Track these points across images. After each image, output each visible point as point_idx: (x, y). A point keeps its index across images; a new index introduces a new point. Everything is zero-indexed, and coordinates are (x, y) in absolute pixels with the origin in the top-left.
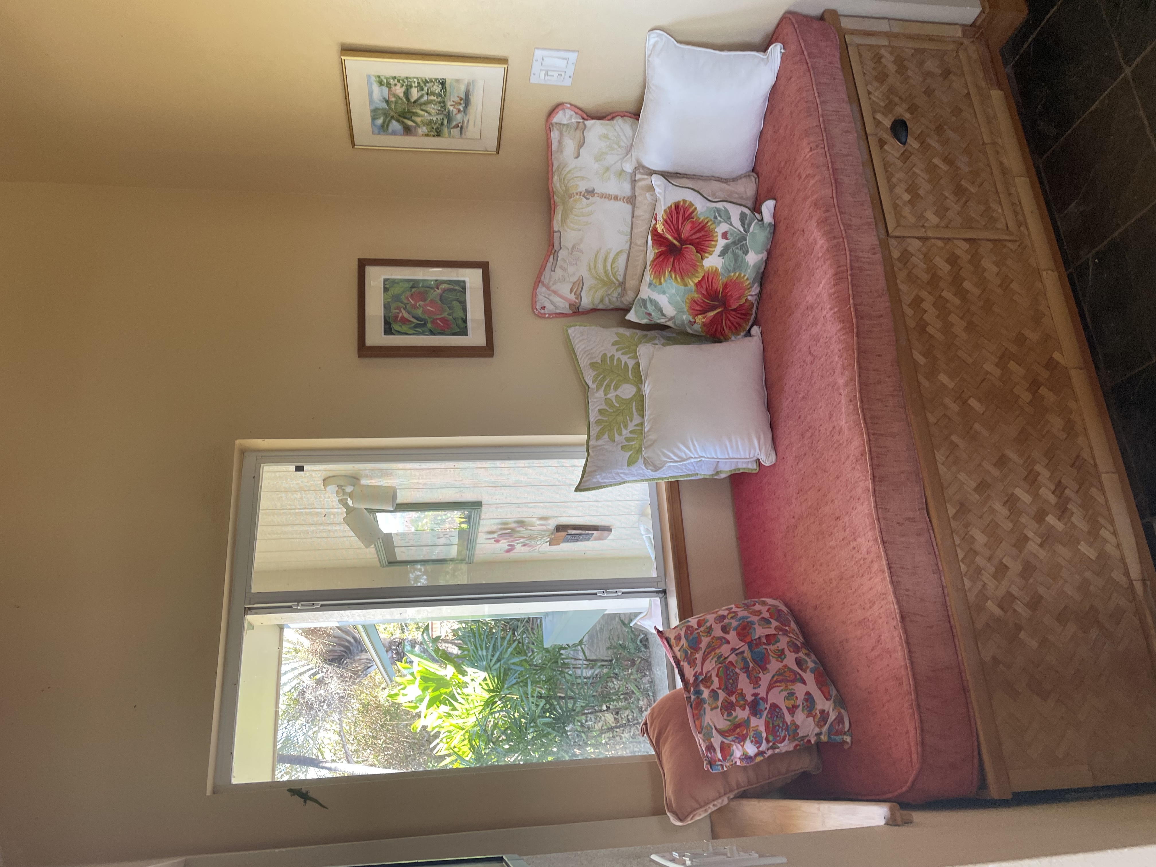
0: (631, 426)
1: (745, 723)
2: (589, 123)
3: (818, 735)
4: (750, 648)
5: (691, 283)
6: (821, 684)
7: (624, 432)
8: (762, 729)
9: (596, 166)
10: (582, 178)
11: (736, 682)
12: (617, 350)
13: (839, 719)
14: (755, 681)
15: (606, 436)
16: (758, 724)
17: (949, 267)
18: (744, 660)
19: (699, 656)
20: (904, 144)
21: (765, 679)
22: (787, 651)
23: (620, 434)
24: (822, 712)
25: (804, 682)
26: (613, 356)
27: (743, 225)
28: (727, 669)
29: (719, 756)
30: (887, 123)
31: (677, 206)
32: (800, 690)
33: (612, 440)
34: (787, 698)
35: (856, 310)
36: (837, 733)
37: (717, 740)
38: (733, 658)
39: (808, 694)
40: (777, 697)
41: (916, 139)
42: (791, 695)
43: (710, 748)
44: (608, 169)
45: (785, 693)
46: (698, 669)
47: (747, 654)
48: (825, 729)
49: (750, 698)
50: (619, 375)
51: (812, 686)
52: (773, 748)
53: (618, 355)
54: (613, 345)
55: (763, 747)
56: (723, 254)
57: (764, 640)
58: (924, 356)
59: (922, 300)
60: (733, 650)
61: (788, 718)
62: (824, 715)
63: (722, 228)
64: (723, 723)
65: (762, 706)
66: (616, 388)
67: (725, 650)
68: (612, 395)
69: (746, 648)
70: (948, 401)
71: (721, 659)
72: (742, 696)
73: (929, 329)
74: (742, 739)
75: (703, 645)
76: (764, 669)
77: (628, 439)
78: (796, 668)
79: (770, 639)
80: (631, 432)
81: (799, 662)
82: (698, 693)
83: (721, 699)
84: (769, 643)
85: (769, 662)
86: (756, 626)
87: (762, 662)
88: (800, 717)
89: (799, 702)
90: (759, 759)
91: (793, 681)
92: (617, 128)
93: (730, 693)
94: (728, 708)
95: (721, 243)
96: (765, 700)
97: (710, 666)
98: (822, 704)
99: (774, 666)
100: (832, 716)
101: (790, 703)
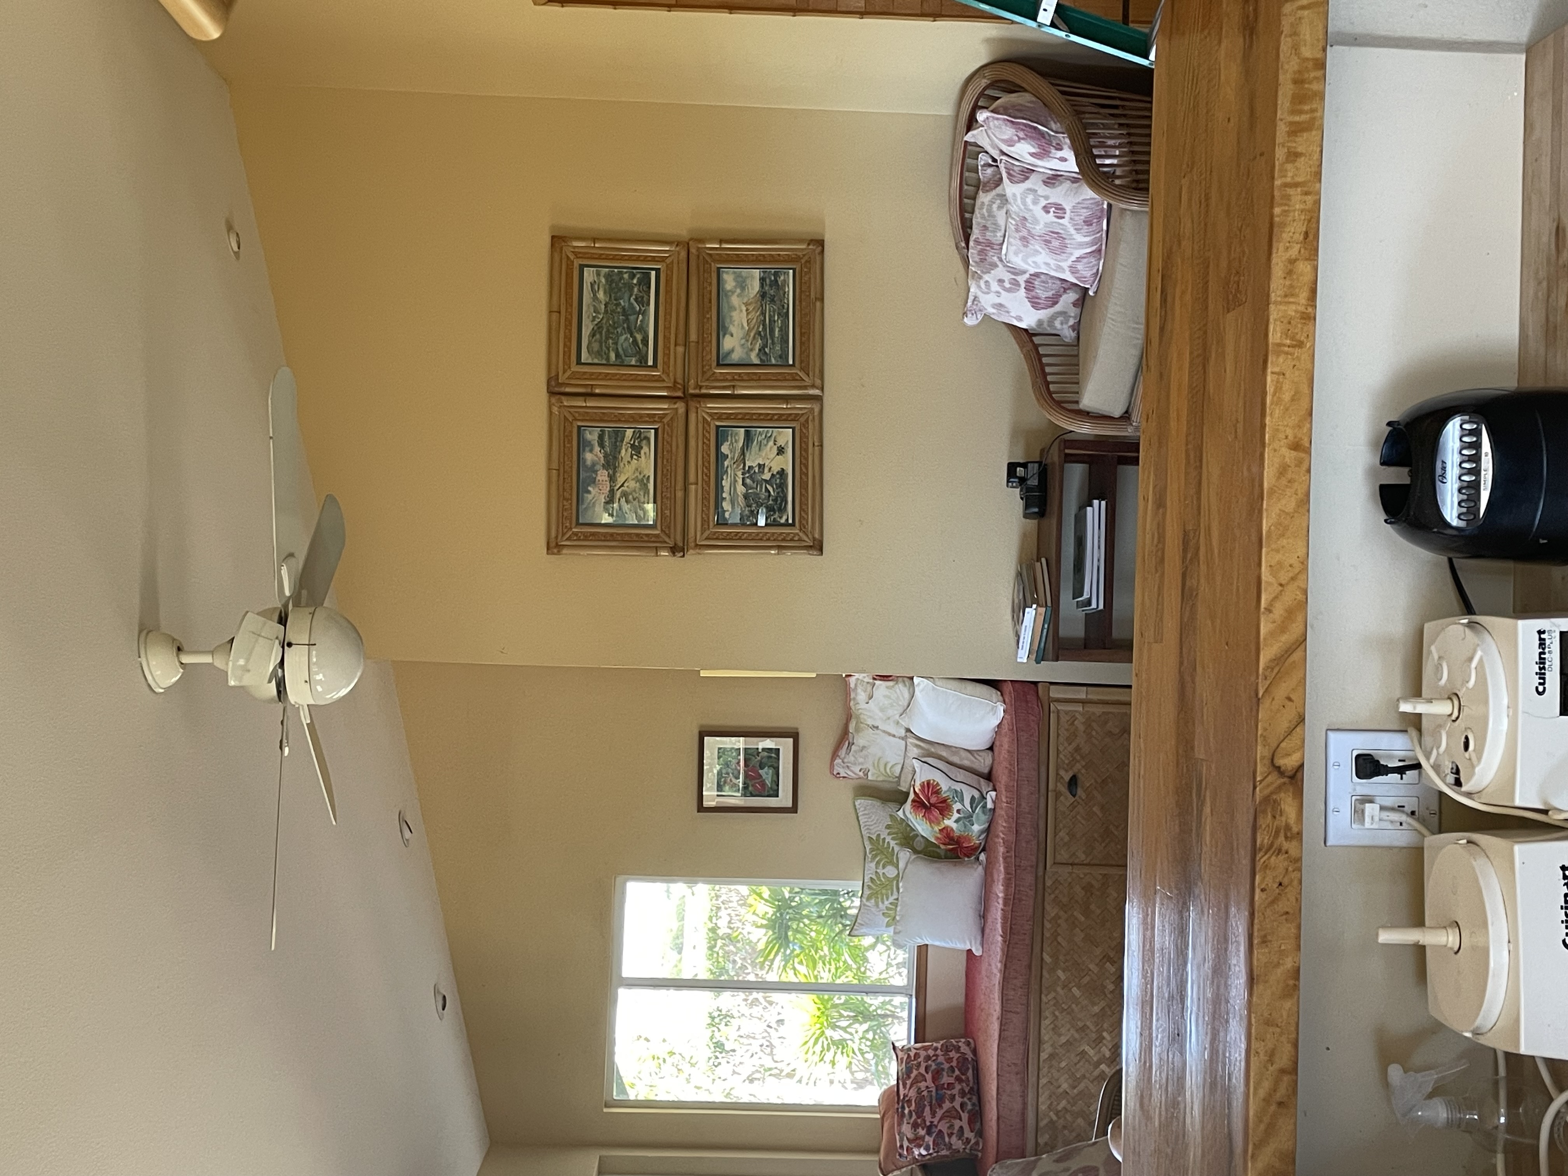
0: (891, 899)
1: (923, 1138)
2: (877, 682)
3: (964, 1149)
4: (937, 1090)
5: (937, 829)
6: (971, 1122)
7: (886, 903)
8: (931, 1144)
9: (880, 714)
10: (870, 717)
11: (923, 1112)
12: (889, 834)
13: (977, 1143)
14: (933, 1114)
15: (873, 901)
16: (929, 1140)
17: (1083, 893)
18: (931, 1096)
19: (909, 1082)
20: (1074, 796)
21: (940, 1113)
22: (957, 1097)
23: (883, 903)
24: (967, 1139)
25: (961, 1119)
26: (884, 839)
27: (971, 807)
28: (921, 1099)
29: (905, 1153)
30: (1067, 778)
31: (928, 782)
32: (957, 1124)
33: (877, 905)
34: (949, 1128)
35: (1011, 928)
36: (976, 1150)
37: (906, 1144)
38: (925, 1093)
39: (961, 1127)
40: (943, 1126)
41: (1084, 791)
42: (951, 1126)
43: (902, 1147)
44: (889, 718)
45: (948, 1125)
46: (906, 1091)
47: (934, 1094)
48: (968, 1147)
49: (928, 1124)
50: (887, 857)
51: (965, 1123)
52: (937, 1152)
53: (888, 839)
54: (886, 828)
55: (931, 1151)
56: (957, 821)
57: (946, 1086)
58: (1051, 957)
59: (1060, 918)
60: (927, 1087)
61: (947, 1139)
62: (968, 1141)
63: (957, 806)
64: (910, 1135)
65: (934, 1130)
66: (884, 867)
67: (923, 1085)
68: (880, 871)
69: (934, 1090)
70: (1059, 989)
71: (919, 1092)
72: (924, 1121)
73: (1060, 939)
74: (919, 1146)
75: (913, 1076)
76: (940, 1106)
77: (887, 908)
78: (959, 1110)
79: (950, 1086)
80: (891, 904)
81: (962, 1105)
82: (903, 1108)
83: (913, 1119)
84: (948, 1089)
85: (945, 1102)
86: (945, 1073)
87: (940, 1101)
88: (954, 1139)
89: (955, 1131)
90: (928, 1157)
91: (955, 1118)
92: (898, 690)
93: (918, 1117)
94: (915, 1126)
95: (956, 816)
96: (936, 1126)
97: (912, 1093)
98: (968, 1134)
99: (947, 1105)
100: (973, 1141)
101: (949, 1132)
